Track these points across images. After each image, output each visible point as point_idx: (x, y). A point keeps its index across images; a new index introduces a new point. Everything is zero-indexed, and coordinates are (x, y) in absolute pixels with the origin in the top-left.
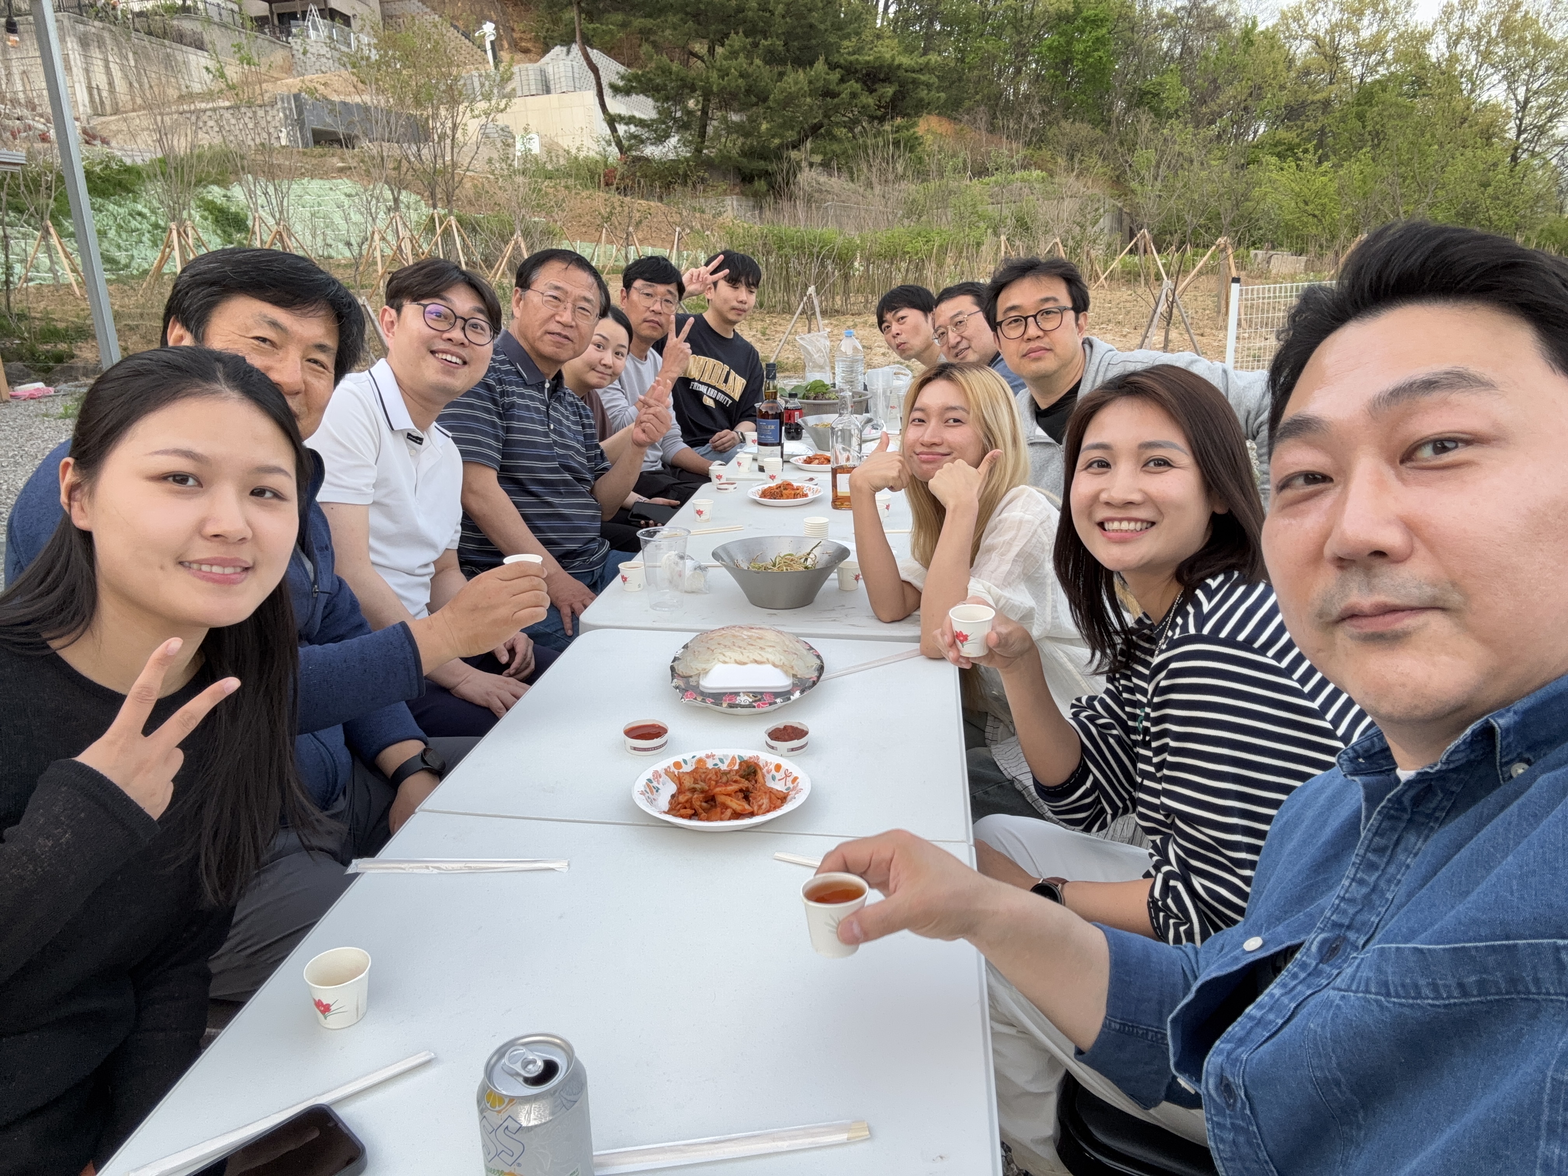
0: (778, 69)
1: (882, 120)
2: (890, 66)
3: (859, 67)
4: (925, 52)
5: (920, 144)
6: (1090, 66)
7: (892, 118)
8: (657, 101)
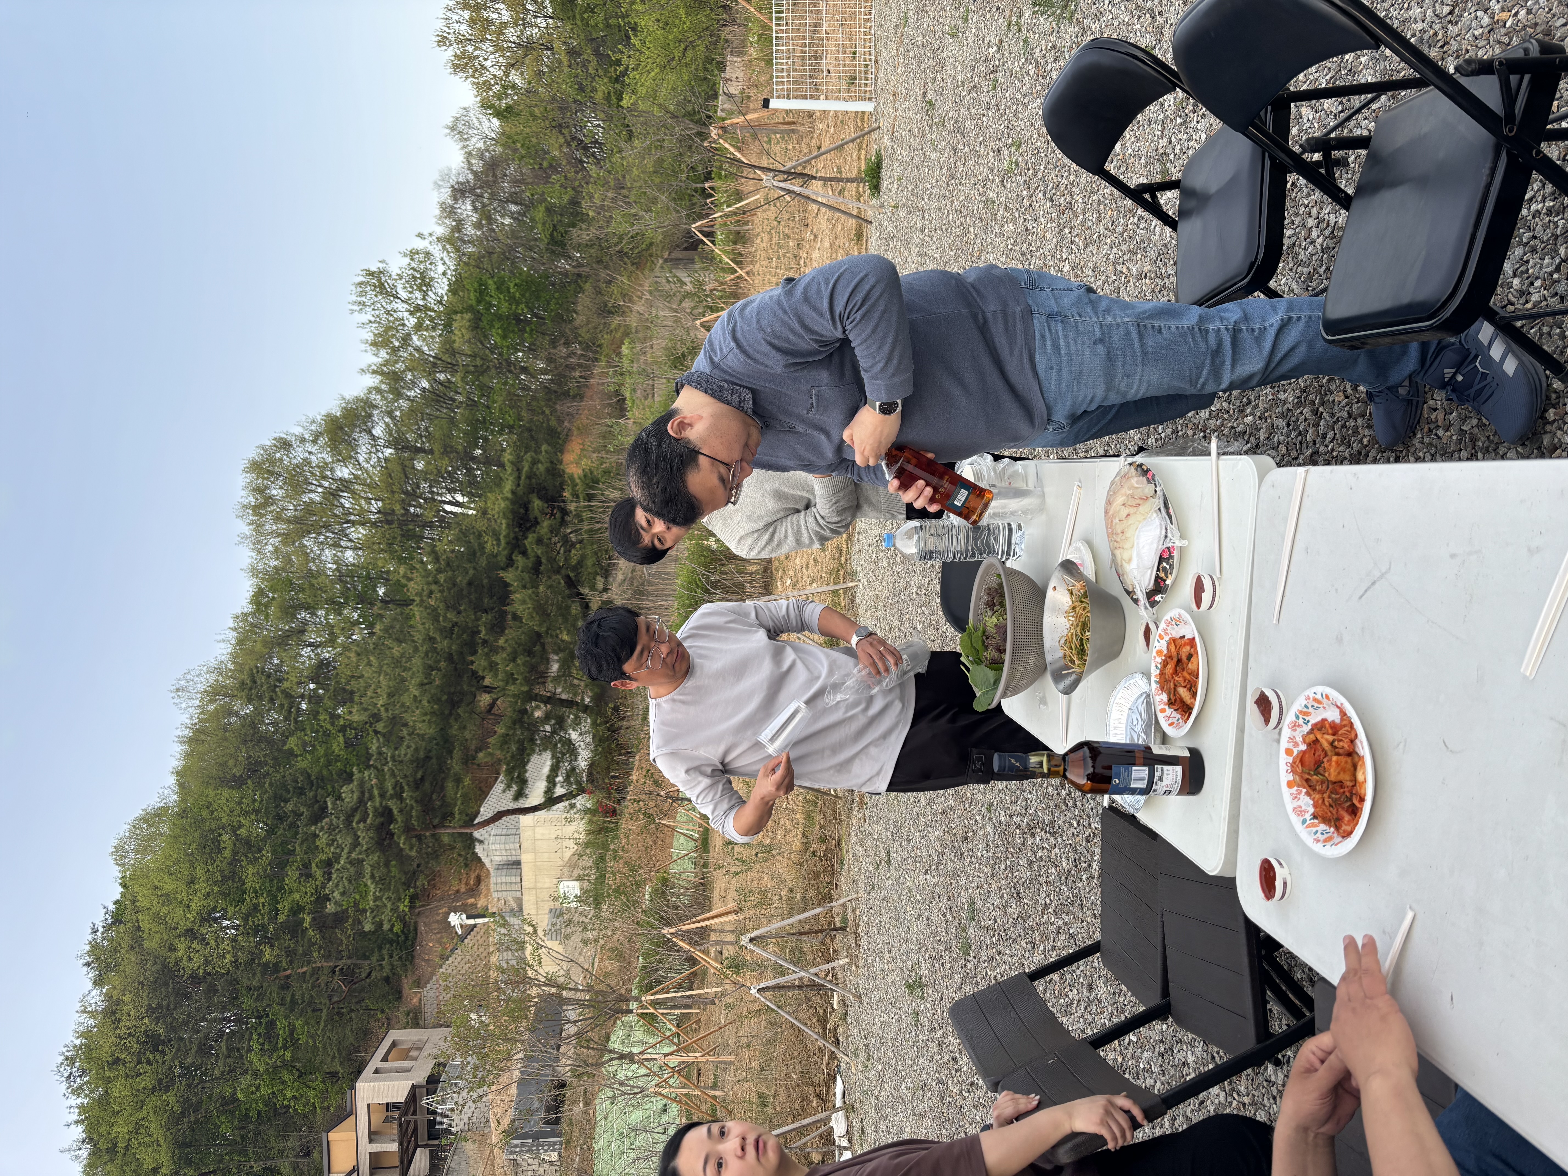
0: (510, 622)
1: (565, 512)
2: (513, 502)
3: (512, 535)
4: (501, 465)
5: (591, 473)
6: (523, 295)
7: (564, 502)
8: (533, 751)
